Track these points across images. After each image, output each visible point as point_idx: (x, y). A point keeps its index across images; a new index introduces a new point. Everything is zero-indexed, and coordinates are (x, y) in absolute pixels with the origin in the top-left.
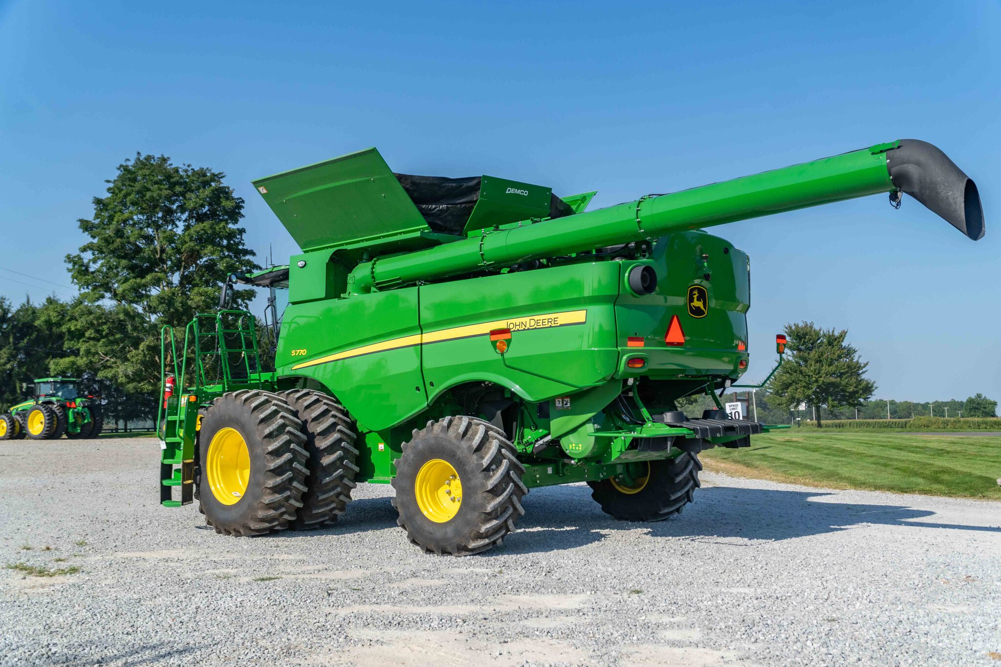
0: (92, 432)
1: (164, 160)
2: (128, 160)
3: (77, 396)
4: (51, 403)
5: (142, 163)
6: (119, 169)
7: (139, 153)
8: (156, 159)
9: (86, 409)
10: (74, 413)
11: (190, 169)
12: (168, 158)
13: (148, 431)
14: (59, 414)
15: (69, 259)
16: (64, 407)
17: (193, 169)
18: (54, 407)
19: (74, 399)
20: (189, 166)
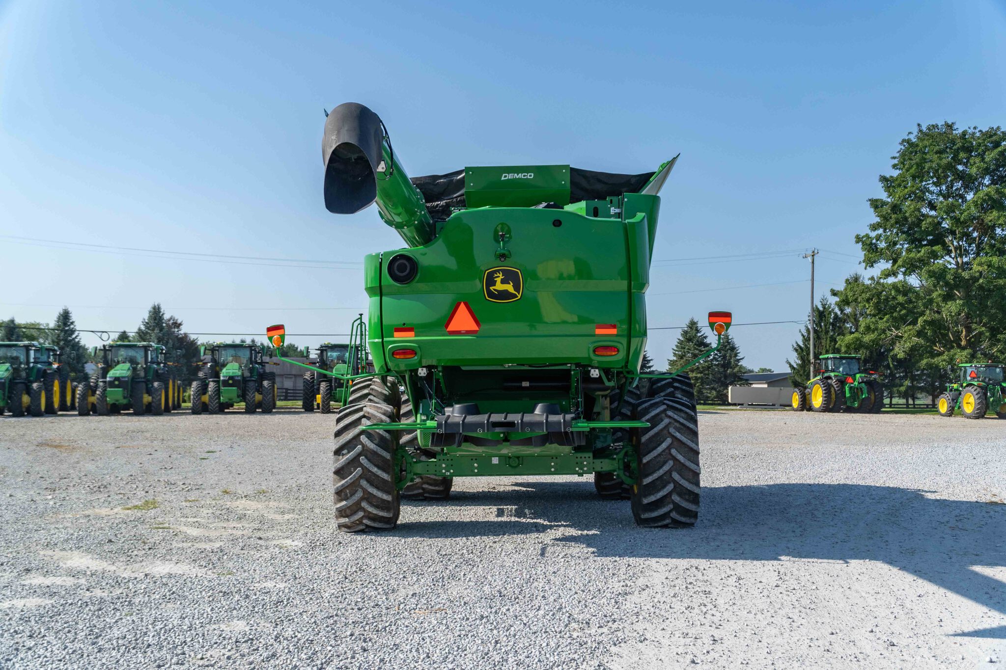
0: (873, 407)
1: (950, 127)
2: (910, 133)
3: (858, 371)
4: (829, 378)
5: (926, 134)
6: (901, 144)
7: (919, 125)
8: (940, 127)
9: (863, 385)
10: (851, 388)
11: (977, 131)
12: (953, 123)
13: (927, 407)
14: (837, 389)
15: (858, 239)
16: (842, 382)
17: (980, 131)
18: (833, 382)
19: (855, 375)
20: (975, 128)
